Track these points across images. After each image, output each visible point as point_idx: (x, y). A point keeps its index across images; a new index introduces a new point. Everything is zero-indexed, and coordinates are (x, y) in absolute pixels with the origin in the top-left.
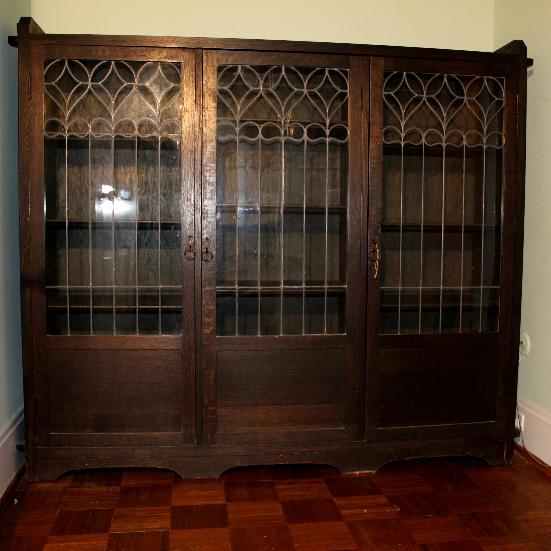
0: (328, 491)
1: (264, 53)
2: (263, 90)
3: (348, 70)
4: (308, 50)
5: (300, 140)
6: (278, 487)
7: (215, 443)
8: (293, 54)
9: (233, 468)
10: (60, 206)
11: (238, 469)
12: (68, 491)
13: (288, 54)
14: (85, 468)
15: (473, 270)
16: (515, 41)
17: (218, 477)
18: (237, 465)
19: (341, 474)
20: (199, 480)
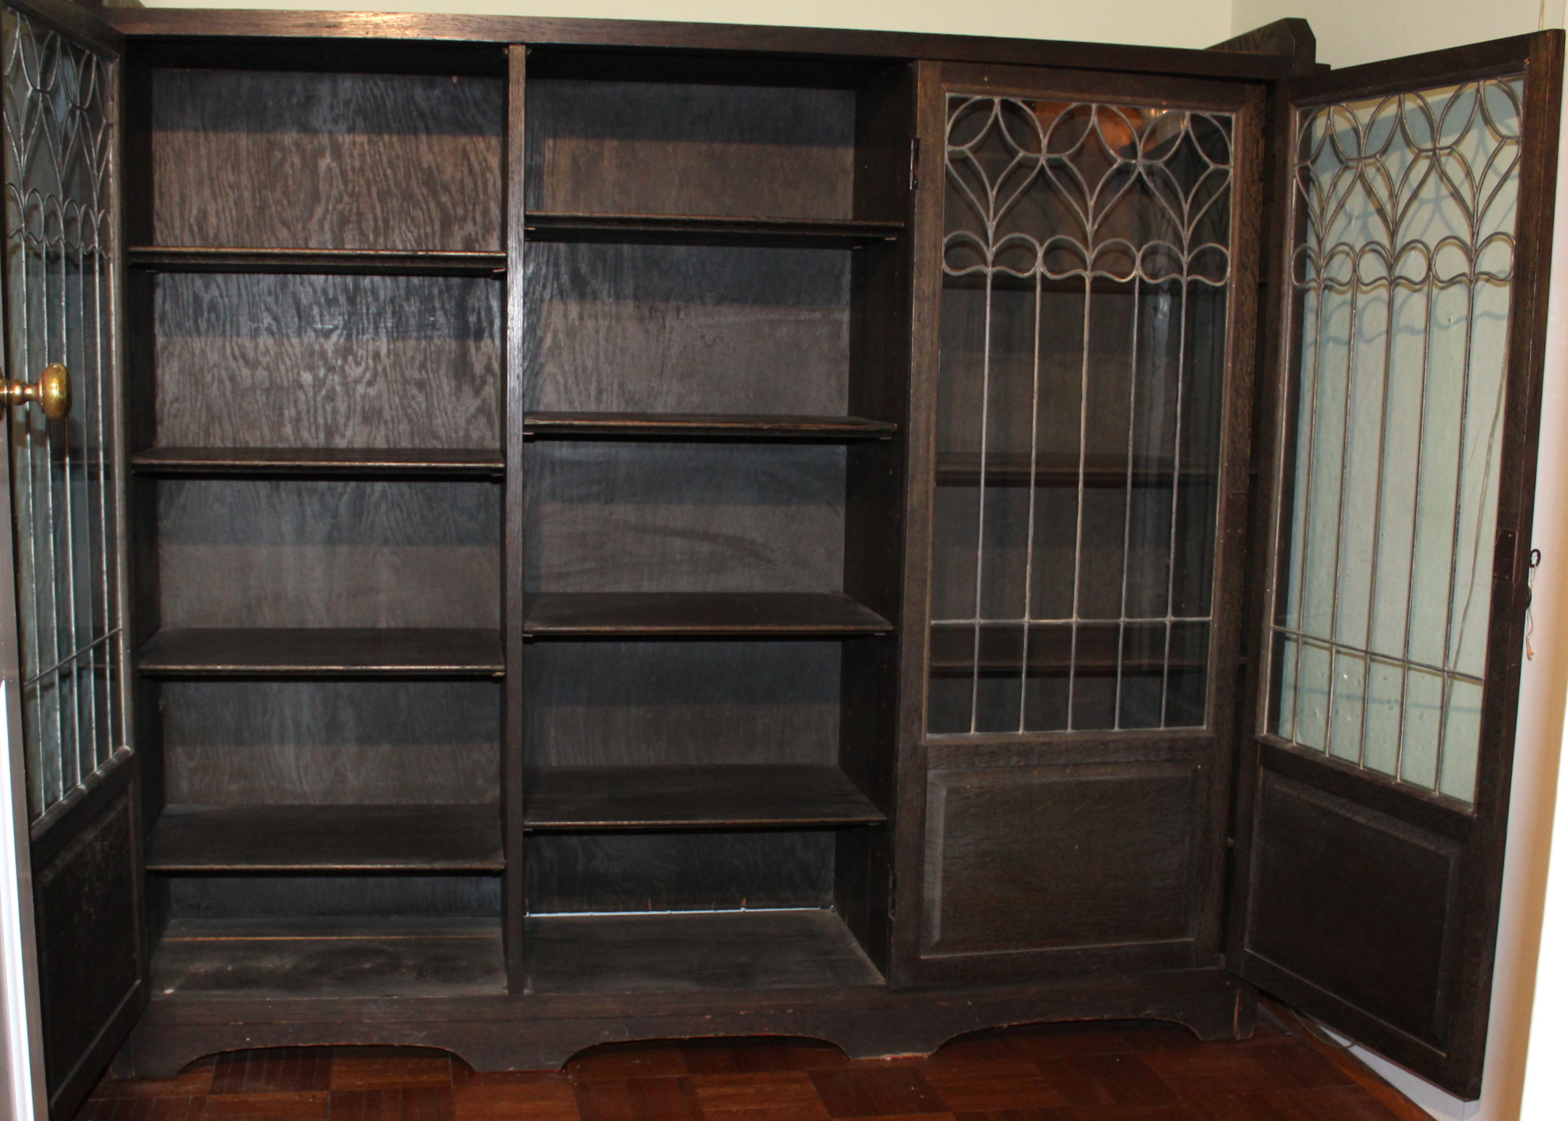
0: (820, 1102)
6: (702, 1092)
9: (592, 1048)
10: (166, 412)
11: (606, 1048)
12: (209, 1101)
14: (244, 1047)
16: (1289, 21)
17: (559, 1068)
18: (603, 1040)
19: (849, 1059)
20: (513, 1073)
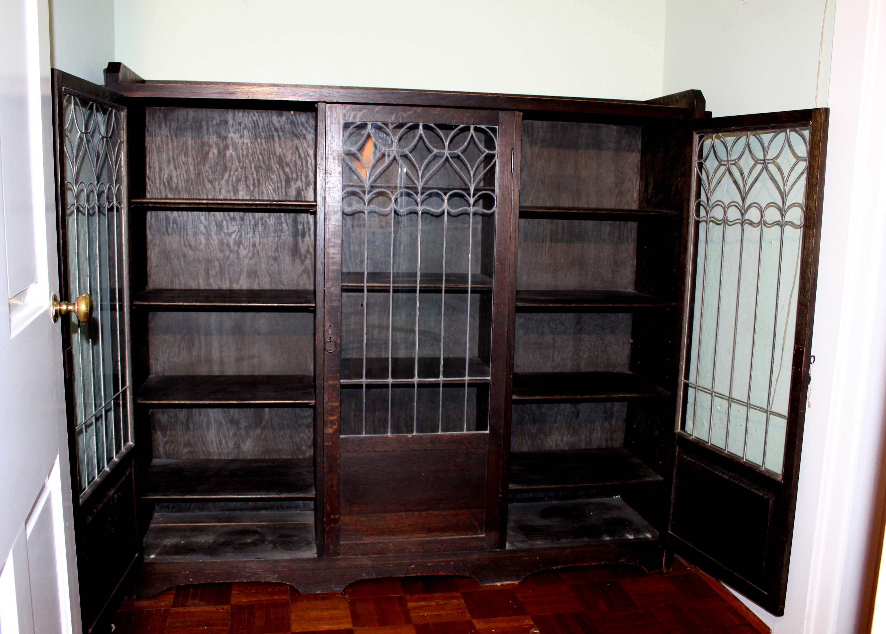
0: (467, 609)
1: (399, 107)
2: (397, 152)
3: (497, 127)
4: (450, 104)
5: (440, 210)
6: (410, 605)
7: (338, 554)
8: (432, 109)
9: (357, 581)
10: (152, 272)
11: (364, 581)
12: (172, 611)
13: (426, 108)
14: (189, 583)
15: (632, 343)
16: (693, 91)
17: (341, 591)
18: (362, 578)
19: (480, 585)
20: (320, 594)
